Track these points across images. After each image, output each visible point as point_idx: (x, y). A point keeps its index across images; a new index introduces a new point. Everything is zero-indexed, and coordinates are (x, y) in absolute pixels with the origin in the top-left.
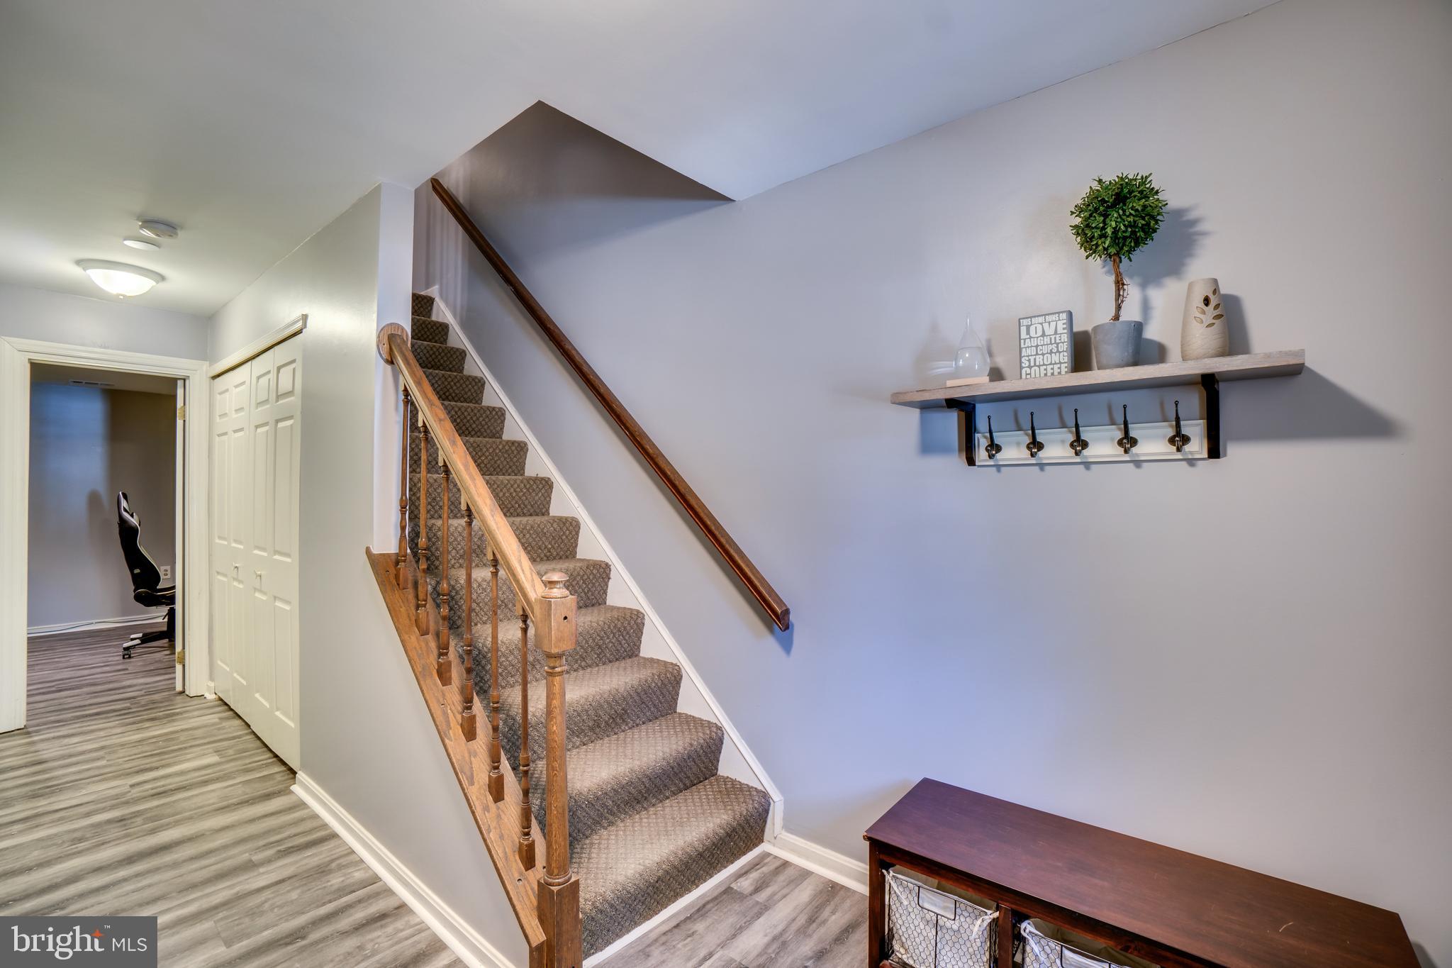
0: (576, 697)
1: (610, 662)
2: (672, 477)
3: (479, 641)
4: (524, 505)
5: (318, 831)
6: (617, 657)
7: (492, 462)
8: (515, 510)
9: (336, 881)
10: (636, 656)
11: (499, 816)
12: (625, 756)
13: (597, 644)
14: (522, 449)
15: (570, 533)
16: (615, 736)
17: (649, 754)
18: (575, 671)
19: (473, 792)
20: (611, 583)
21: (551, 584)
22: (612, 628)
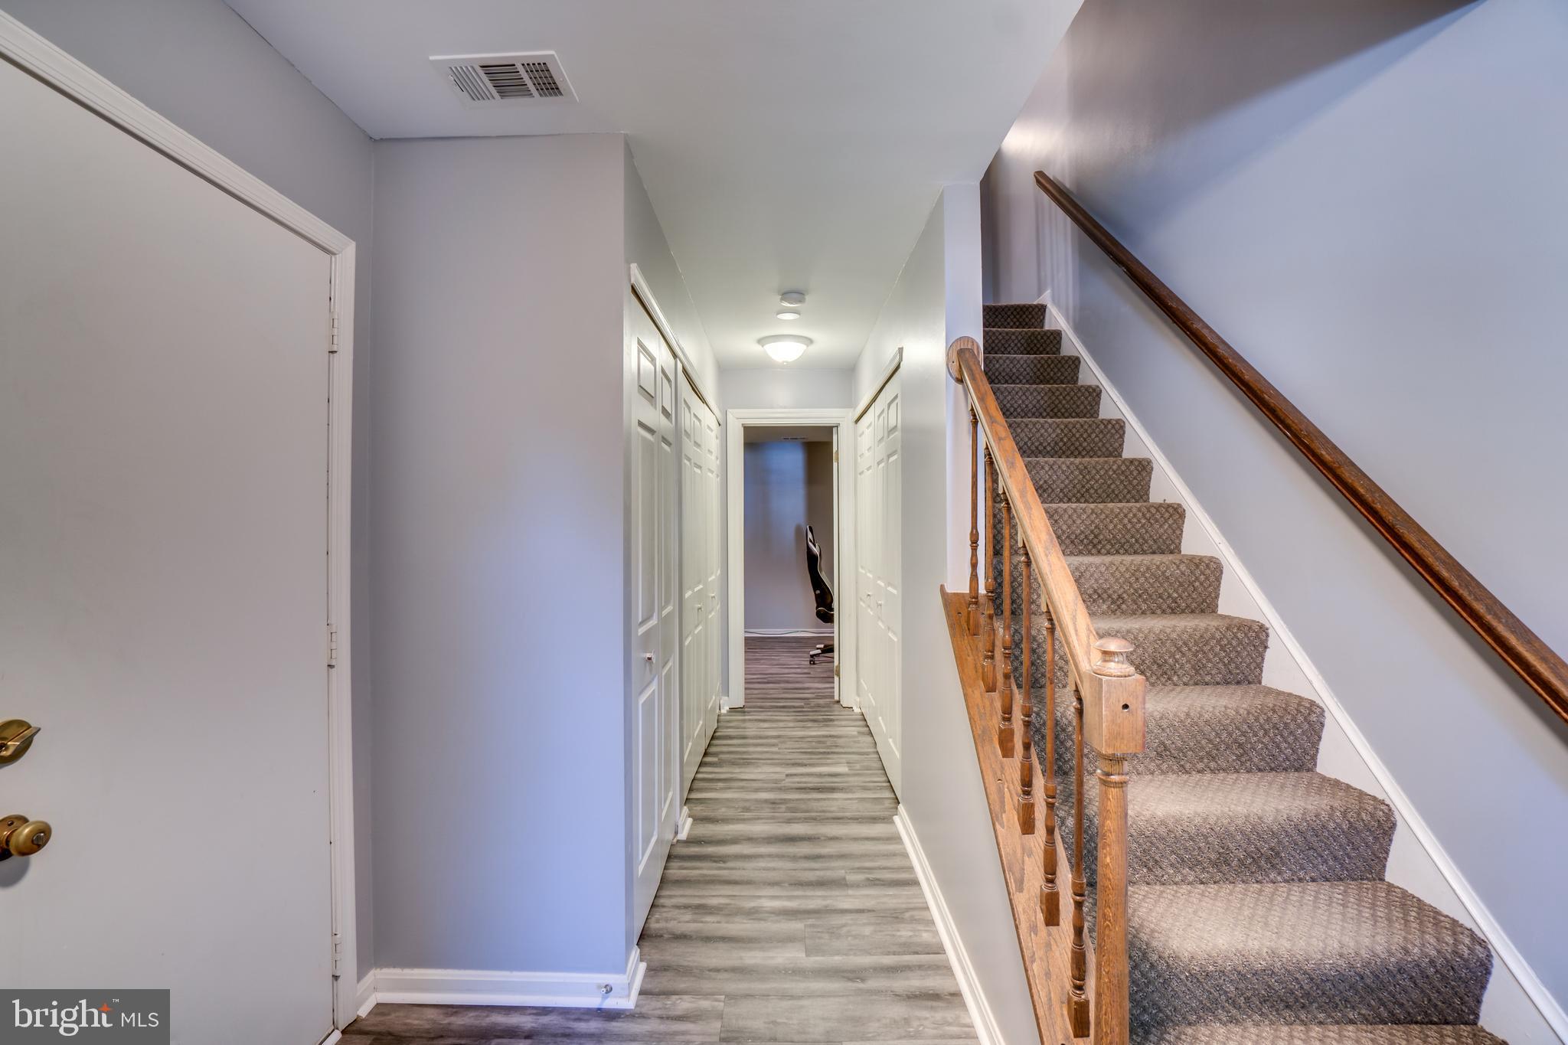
0: (1187, 812)
1: (1260, 770)
2: (1368, 497)
3: (1058, 708)
4: (1144, 539)
5: (904, 872)
6: (1273, 765)
7: (1105, 487)
8: (1131, 546)
9: (905, 933)
10: (1308, 770)
11: (1048, 945)
12: (1266, 924)
13: (1236, 741)
14: (1144, 468)
15: (1207, 578)
16: (1255, 885)
17: (1311, 937)
18: (1199, 772)
19: (1020, 900)
20: (1268, 654)
21: (1107, 655)
22: (1262, 721)
